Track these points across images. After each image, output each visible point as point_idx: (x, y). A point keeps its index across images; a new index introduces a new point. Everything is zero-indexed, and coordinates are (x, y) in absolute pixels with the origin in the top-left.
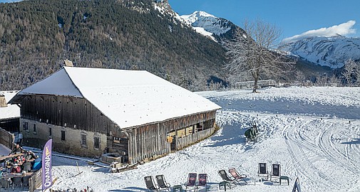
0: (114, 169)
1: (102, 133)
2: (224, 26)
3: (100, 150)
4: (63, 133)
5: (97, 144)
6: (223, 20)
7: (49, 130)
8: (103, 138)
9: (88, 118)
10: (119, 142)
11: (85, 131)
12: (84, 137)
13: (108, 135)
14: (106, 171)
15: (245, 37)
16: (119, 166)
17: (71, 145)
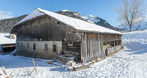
0: (70, 67)
1: (59, 41)
2: (98, 19)
3: (57, 53)
4: (34, 45)
5: (55, 49)
6: (98, 17)
7: (27, 44)
8: (59, 44)
9: (49, 32)
10: (72, 45)
11: (47, 42)
12: (46, 46)
13: (63, 41)
14: (62, 70)
15: (106, 23)
16: (74, 65)
17: (39, 52)
